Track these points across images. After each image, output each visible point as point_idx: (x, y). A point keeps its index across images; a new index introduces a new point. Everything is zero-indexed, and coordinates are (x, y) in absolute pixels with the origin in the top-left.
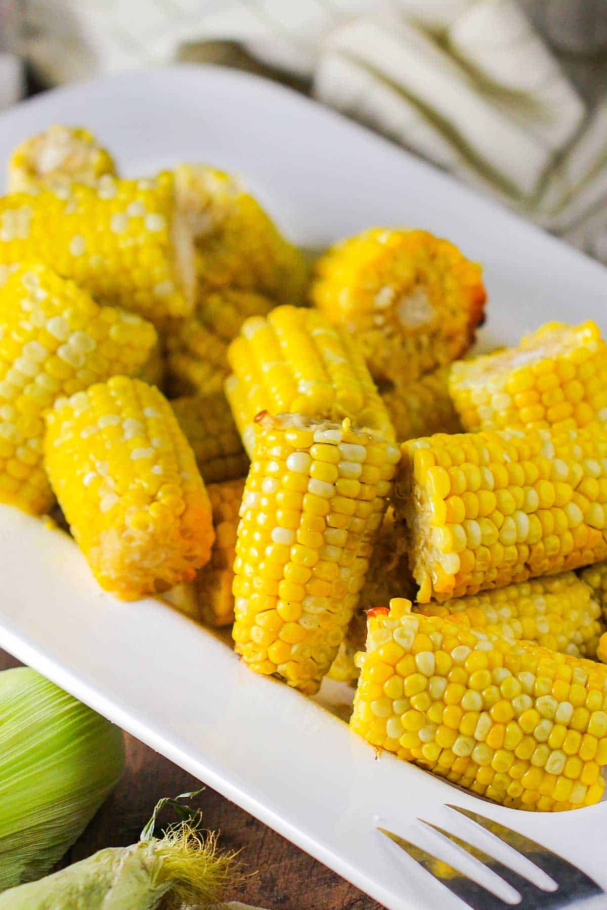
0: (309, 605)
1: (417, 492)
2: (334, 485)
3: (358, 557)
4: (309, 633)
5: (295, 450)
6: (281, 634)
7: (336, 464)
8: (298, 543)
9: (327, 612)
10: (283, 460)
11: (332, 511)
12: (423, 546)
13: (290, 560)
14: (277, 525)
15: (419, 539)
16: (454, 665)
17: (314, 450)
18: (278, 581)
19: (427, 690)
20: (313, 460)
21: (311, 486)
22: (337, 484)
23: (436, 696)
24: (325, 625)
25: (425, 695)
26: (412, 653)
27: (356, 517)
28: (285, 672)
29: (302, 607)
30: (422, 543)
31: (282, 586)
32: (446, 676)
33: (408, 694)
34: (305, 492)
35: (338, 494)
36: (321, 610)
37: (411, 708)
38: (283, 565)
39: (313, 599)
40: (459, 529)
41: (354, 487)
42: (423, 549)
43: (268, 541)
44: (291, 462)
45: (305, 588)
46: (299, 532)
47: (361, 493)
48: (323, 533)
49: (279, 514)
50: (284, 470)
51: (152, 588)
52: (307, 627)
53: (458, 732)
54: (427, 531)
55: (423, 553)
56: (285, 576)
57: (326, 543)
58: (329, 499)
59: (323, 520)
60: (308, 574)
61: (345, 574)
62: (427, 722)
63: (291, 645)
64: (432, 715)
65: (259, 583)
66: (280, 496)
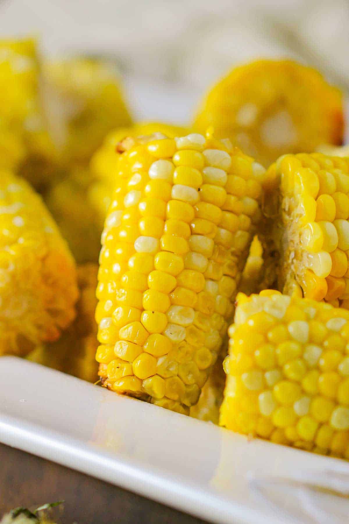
0: (175, 315)
1: (285, 204)
2: (199, 190)
3: (225, 275)
4: (176, 347)
5: (157, 159)
6: (146, 347)
7: (200, 170)
8: (162, 251)
9: (193, 326)
10: (145, 170)
11: (197, 217)
12: (292, 260)
13: (154, 269)
14: (140, 235)
15: (288, 253)
16: (330, 333)
17: (177, 158)
18: (142, 292)
19: (301, 357)
20: (175, 166)
21: (174, 193)
22: (201, 190)
23: (312, 363)
24: (192, 341)
25: (299, 363)
26: (285, 323)
27: (222, 227)
28: (151, 388)
29: (168, 318)
30: (292, 255)
31: (147, 297)
32: (321, 344)
33: (281, 362)
34: (168, 199)
35: (203, 199)
36: (188, 322)
37: (285, 378)
38: (147, 275)
39: (179, 308)
40: (330, 227)
41: (219, 193)
42: (292, 263)
43: (131, 252)
44: (153, 172)
45: (170, 298)
46: (163, 240)
47: (226, 203)
48: (187, 239)
49: (142, 225)
50: (146, 179)
51: (14, 346)
52: (174, 338)
53: (336, 403)
54: (296, 239)
55: (292, 267)
56: (150, 286)
57: (192, 250)
58: (193, 205)
59: (187, 227)
60: (173, 282)
61: (211, 287)
62: (303, 392)
63: (157, 358)
64: (308, 384)
65: (123, 295)
66: (142, 206)
